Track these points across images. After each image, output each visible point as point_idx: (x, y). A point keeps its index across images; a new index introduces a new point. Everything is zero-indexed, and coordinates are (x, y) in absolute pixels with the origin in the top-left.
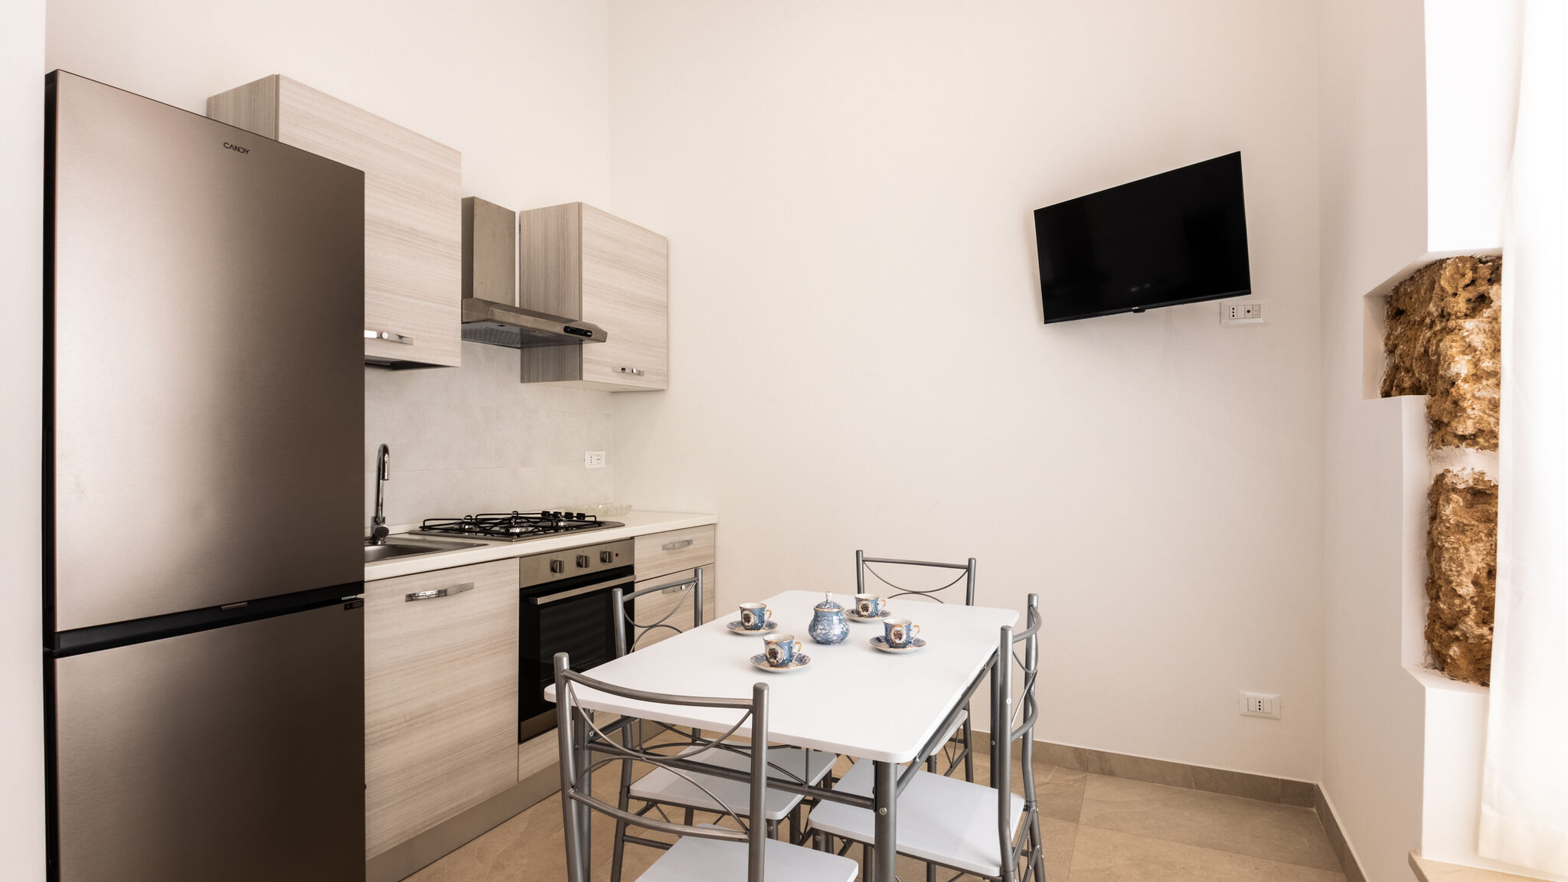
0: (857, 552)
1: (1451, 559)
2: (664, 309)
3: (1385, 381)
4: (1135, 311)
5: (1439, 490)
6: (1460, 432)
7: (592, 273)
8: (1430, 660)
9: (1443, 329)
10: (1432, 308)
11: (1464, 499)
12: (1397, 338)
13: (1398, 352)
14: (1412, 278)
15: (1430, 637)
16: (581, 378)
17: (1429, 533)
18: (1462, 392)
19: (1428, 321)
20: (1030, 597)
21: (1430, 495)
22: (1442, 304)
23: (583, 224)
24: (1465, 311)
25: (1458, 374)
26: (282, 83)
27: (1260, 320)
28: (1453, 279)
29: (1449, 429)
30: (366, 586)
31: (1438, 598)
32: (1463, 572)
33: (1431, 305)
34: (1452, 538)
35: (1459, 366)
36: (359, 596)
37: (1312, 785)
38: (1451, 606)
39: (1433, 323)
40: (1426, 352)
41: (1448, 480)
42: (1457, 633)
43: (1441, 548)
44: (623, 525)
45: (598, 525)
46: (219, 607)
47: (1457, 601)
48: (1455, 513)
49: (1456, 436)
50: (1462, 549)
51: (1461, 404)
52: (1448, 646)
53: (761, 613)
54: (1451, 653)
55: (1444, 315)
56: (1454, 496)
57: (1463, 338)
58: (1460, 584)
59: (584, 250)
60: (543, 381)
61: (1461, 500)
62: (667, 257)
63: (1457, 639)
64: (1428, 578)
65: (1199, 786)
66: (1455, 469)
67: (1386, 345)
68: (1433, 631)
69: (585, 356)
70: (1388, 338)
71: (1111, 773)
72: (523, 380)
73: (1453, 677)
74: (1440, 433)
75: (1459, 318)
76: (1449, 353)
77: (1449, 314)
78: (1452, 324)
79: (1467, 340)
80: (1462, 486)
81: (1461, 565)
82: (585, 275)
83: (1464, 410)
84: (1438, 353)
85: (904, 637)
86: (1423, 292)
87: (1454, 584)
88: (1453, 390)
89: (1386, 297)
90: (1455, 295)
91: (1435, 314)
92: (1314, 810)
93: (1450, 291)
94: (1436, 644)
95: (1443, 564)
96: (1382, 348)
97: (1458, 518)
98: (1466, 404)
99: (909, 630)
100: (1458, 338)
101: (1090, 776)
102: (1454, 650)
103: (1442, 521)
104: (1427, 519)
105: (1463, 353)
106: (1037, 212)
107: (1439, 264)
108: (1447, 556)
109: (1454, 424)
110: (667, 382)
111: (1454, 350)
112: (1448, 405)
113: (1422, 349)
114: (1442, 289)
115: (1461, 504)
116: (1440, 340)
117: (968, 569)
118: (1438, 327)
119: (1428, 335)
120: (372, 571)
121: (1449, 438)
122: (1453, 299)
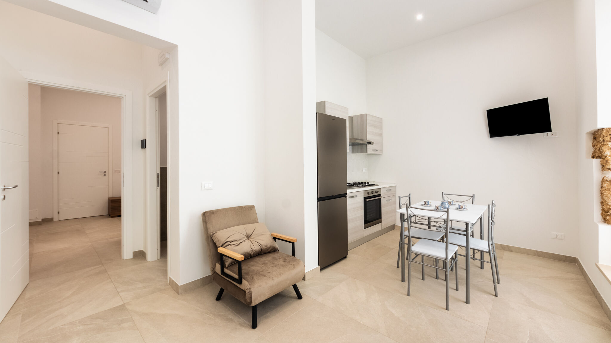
0: (443, 192)
1: (606, 196)
2: (381, 135)
3: (592, 154)
4: (517, 135)
5: (603, 181)
6: (608, 168)
7: (369, 129)
8: (603, 220)
9: (604, 144)
10: (601, 139)
11: (610, 183)
12: (595, 144)
13: (595, 148)
14: (597, 131)
15: (602, 215)
16: (367, 152)
17: (601, 191)
18: (608, 159)
19: (600, 142)
20: (492, 201)
21: (602, 182)
22: (603, 138)
23: (367, 119)
24: (609, 140)
25: (607, 155)
26: (326, 102)
27: (557, 136)
28: (606, 133)
29: (605, 167)
30: (347, 194)
31: (603, 206)
32: (610, 200)
33: (601, 138)
34: (606, 192)
35: (607, 153)
36: (346, 196)
37: (576, 258)
38: (606, 207)
39: (601, 143)
40: (600, 149)
41: (605, 179)
42: (609, 214)
43: (603, 194)
44: (378, 185)
45: (373, 185)
46: (332, 196)
47: (608, 206)
48: (607, 186)
49: (607, 169)
50: (609, 194)
51: (608, 161)
52: (606, 217)
53: (428, 202)
54: (607, 218)
55: (604, 141)
56: (607, 182)
57: (608, 147)
58: (609, 202)
59: (367, 124)
60: (357, 153)
61: (609, 183)
62: (382, 123)
63: (609, 215)
64: (601, 201)
65: (539, 256)
66: (607, 176)
67: (592, 145)
68: (603, 213)
69: (368, 147)
70: (593, 144)
71: (511, 251)
72: (352, 153)
73: (608, 224)
74: (603, 168)
75: (608, 142)
76: (605, 150)
77: (605, 141)
78: (605, 143)
79: (610, 147)
80: (609, 180)
81: (609, 198)
82: (368, 130)
83: (609, 163)
84: (602, 149)
85: (463, 208)
86: (599, 135)
87: (607, 202)
88: (606, 158)
89: (593, 133)
90: (607, 136)
91: (602, 141)
92: (576, 264)
93: (605, 135)
94: (604, 216)
95: (604, 198)
96: (591, 146)
97: (608, 187)
98: (609, 162)
99: (464, 206)
100: (607, 147)
101: (505, 251)
102: (608, 218)
103: (604, 188)
104: (600, 188)
105: (609, 150)
106: (487, 111)
107: (602, 130)
108: (605, 196)
109: (606, 166)
110: (382, 152)
111: (606, 149)
112: (605, 161)
113: (599, 148)
114: (603, 135)
115: (609, 184)
116: (603, 147)
117: (473, 197)
118: (602, 143)
119: (600, 145)
120: (349, 191)
121: (605, 169)
122: (606, 137)
